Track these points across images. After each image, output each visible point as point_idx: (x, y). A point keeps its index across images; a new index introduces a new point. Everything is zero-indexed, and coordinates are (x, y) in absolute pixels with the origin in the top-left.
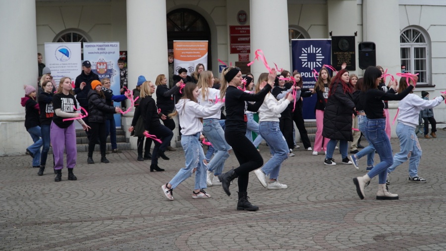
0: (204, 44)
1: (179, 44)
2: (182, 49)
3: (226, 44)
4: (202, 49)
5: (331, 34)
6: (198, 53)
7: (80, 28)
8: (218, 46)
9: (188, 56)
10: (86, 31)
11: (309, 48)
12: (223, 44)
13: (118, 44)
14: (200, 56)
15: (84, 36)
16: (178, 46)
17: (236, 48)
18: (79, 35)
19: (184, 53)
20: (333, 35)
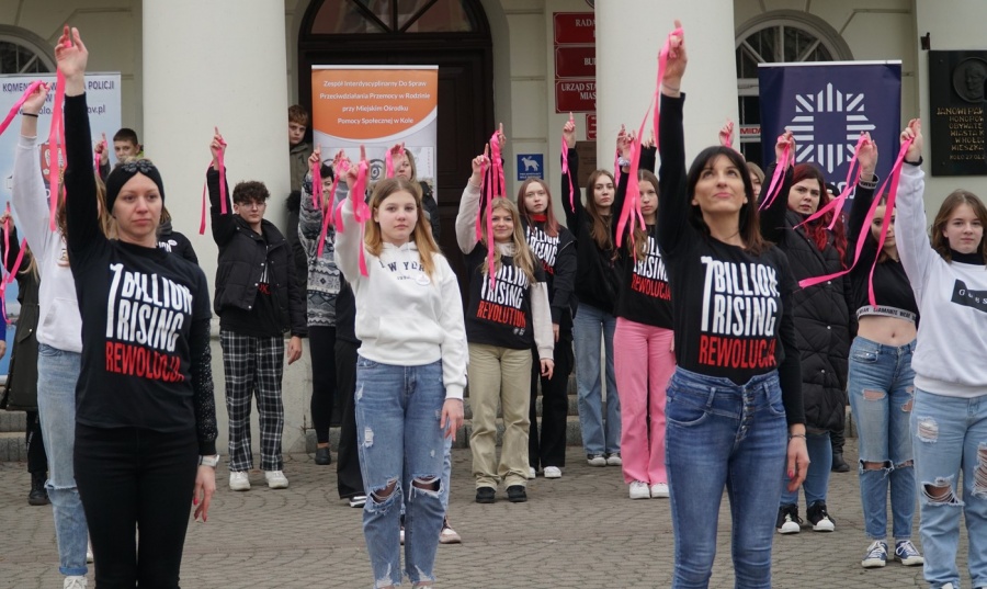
0: (421, 80)
1: (331, 79)
2: (345, 96)
3: (542, 78)
4: (415, 96)
5: (926, 42)
6: (401, 108)
7: (23, 24)
8: (514, 84)
9: (365, 121)
10: (45, 35)
11: (820, 95)
12: (532, 79)
13: (117, 79)
14: (411, 121)
15: (39, 53)
16: (327, 84)
17: (576, 94)
18: (21, 48)
19: (352, 109)
20: (934, 46)
